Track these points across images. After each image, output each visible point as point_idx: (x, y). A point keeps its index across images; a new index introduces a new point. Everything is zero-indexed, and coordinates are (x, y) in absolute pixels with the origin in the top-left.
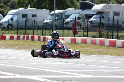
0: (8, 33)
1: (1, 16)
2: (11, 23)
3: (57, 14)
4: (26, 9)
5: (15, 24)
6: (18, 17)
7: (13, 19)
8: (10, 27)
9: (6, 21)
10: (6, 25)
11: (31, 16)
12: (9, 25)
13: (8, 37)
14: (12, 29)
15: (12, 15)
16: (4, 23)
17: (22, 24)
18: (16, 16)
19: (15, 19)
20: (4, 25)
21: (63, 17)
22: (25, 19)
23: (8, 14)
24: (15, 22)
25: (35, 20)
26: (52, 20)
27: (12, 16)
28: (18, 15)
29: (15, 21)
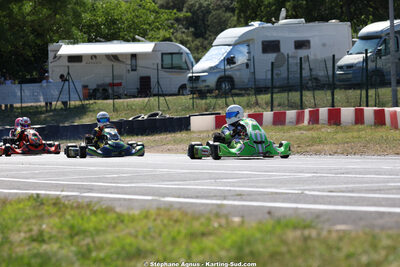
1: (187, 54)
2: (227, 73)
3: (383, 35)
4: (273, 23)
5: (241, 76)
6: (249, 53)
7: (236, 60)
8: (225, 86)
9: (211, 68)
10: (212, 82)
11: (293, 46)
12: (221, 80)
14: (233, 91)
15: (229, 45)
16: (206, 74)
17: (263, 73)
18: (244, 49)
19: (241, 58)
20: (204, 81)
22: (272, 57)
23: (214, 44)
24: (239, 70)
25: (334, 56)
26: (364, 55)
27: (229, 48)
28: (248, 46)
29: (242, 64)
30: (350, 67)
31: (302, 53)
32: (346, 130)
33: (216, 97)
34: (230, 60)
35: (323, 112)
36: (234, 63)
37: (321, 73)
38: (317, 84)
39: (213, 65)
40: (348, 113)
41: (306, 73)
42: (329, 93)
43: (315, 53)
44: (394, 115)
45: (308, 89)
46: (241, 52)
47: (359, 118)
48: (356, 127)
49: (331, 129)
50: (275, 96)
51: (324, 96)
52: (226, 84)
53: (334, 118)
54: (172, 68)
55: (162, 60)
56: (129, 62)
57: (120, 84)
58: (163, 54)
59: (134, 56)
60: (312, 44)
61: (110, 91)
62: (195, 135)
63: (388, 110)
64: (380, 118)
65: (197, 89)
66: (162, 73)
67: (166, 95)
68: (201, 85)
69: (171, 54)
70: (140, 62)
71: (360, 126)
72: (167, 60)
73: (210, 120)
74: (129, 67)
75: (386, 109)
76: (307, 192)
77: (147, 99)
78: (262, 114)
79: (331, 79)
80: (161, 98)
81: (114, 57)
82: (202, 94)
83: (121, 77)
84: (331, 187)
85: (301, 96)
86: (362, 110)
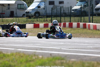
0: (37, 21)
1: (25, 4)
2: (38, 11)
5: (42, 12)
6: (45, 5)
7: (40, 7)
8: (37, 15)
9: (33, 9)
10: (33, 13)
11: (58, 3)
12: (36, 13)
13: (42, 25)
14: (40, 17)
15: (39, 2)
16: (31, 11)
17: (49, 11)
18: (43, 3)
19: (42, 6)
20: (31, 13)
21: (92, 3)
22: (52, 6)
23: (34, 2)
24: (41, 10)
25: (71, 6)
26: (81, 6)
28: (45, 2)
29: (43, 8)
30: (76, 10)
31: (61, 5)
32: (74, 29)
33: (34, 18)
34: (39, 7)
35: (67, 24)
36: (40, 8)
37: (67, 12)
38: (66, 15)
39: (33, 8)
40: (75, 24)
41: (62, 11)
42: (69, 18)
43: (65, 5)
44: (89, 25)
45: (63, 16)
46: (42, 4)
47: (78, 26)
48: (77, 29)
49: (69, 29)
50: (52, 18)
51: (68, 19)
52: (37, 14)
53: (71, 26)
54: (21, 9)
55: (18, 6)
56: (7, 6)
57: (4, 13)
58: (18, 4)
59: (9, 5)
60: (64, 2)
61: (1, 15)
62: (27, 30)
63: (87, 24)
64: (85, 26)
65: (28, 15)
66: (18, 10)
67: (19, 17)
68: (30, 14)
69: (21, 4)
70: (11, 7)
71: (79, 29)
72: (19, 6)
73: (32, 25)
74: (7, 8)
75: (87, 23)
76: (62, 49)
77: (12, 18)
78: (48, 24)
79: (70, 14)
80: (17, 18)
81: (3, 5)
82: (30, 17)
83: (5, 11)
84: (69, 47)
85: (61, 18)
86: (79, 23)
